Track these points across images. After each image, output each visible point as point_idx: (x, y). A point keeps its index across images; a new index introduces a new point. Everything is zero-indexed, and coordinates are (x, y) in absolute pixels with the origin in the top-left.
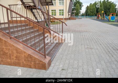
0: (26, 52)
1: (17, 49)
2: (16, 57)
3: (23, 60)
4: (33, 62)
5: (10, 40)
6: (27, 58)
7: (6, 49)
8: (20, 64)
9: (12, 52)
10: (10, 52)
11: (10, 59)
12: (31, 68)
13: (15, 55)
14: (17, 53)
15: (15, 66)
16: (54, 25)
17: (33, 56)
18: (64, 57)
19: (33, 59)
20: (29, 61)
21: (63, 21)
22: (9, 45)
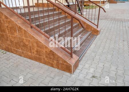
0: (47, 48)
1: (38, 42)
2: (37, 51)
3: (45, 57)
4: (55, 60)
5: (30, 29)
6: (49, 54)
7: (26, 40)
8: (41, 60)
9: (32, 44)
10: (31, 45)
11: (31, 52)
12: (53, 67)
13: (36, 49)
14: (38, 46)
15: (36, 61)
16: (88, 10)
17: (55, 53)
18: (97, 57)
19: (56, 57)
20: (50, 58)
21: (100, 5)
22: (29, 36)
